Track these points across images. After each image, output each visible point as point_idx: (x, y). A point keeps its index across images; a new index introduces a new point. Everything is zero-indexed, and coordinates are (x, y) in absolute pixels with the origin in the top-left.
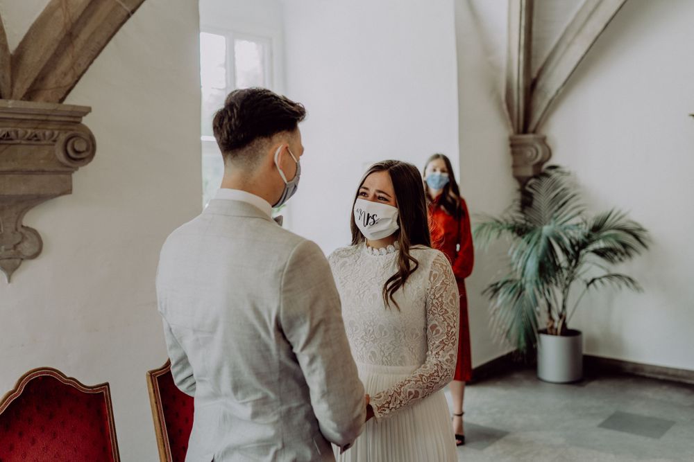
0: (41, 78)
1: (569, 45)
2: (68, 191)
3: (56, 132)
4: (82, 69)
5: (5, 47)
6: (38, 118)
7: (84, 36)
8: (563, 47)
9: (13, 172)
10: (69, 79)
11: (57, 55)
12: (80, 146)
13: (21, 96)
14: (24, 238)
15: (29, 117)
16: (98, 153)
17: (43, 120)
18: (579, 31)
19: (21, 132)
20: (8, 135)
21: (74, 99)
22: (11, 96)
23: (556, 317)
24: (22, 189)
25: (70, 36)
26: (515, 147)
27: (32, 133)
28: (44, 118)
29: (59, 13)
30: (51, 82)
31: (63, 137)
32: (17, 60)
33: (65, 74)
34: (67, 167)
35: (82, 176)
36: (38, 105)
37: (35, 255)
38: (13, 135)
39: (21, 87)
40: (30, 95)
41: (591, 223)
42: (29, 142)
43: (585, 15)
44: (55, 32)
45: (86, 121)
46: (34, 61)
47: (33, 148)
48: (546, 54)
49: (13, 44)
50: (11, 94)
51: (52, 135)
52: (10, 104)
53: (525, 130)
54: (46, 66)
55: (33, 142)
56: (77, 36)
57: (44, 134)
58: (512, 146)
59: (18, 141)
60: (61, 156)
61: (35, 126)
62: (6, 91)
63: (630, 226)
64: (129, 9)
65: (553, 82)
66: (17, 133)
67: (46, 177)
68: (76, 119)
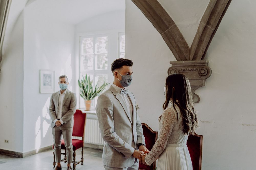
3: (197, 68)
4: (205, 49)
6: (192, 65)
12: (203, 72)
13: (192, 59)
15: (190, 65)
19: (187, 69)
20: (184, 70)
22: (189, 60)
25: (201, 41)
27: (190, 69)
28: (194, 65)
29: (197, 35)
30: (199, 54)
31: (198, 70)
32: (191, 50)
33: (201, 52)
34: (201, 78)
37: (198, 102)
38: (185, 70)
39: (191, 57)
40: (194, 58)
42: (191, 71)
44: (197, 41)
47: (192, 73)
49: (190, 46)
50: (189, 59)
51: (196, 69)
52: (188, 62)
54: (196, 50)
55: (192, 71)
56: (203, 41)
57: (194, 69)
59: (188, 71)
61: (193, 67)
62: (188, 58)
66: (186, 69)
67: (195, 81)
68: (203, 64)
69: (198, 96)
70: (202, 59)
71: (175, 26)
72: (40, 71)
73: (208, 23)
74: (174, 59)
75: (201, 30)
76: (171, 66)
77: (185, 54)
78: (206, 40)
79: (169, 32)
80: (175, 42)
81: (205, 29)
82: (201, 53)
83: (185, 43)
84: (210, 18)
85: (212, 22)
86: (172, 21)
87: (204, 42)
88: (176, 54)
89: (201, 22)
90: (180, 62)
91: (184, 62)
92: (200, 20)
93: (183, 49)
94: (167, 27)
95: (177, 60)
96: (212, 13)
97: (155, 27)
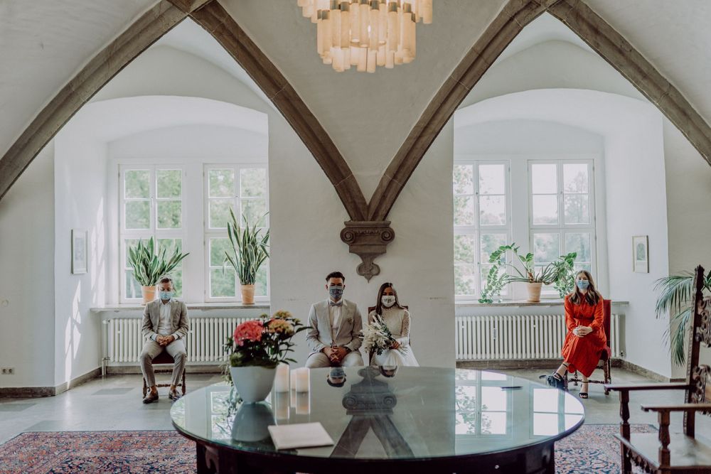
0: (377, 213)
2: (385, 252)
4: (389, 207)
5: (365, 203)
6: (373, 226)
7: (389, 197)
9: (365, 245)
10: (385, 212)
11: (381, 204)
12: (387, 235)
14: (373, 268)
16: (396, 235)
17: (375, 227)
19: (367, 232)
20: (363, 233)
21: (388, 219)
22: (368, 220)
24: (371, 251)
25: (384, 197)
27: (371, 232)
29: (380, 190)
30: (380, 213)
31: (381, 233)
32: (369, 207)
34: (384, 243)
35: (390, 246)
36: (376, 222)
37: (377, 274)
38: (365, 233)
39: (370, 217)
40: (374, 218)
42: (371, 235)
44: (379, 196)
45: (391, 226)
46: (373, 207)
47: (372, 237)
49: (368, 203)
51: (378, 232)
52: (367, 222)
54: (377, 207)
56: (387, 197)
57: (375, 232)
59: (367, 235)
60: (381, 239)
61: (373, 229)
62: (365, 218)
64: (401, 185)
67: (377, 247)
68: (387, 226)
69: (377, 266)
70: (384, 219)
71: (352, 176)
72: (72, 231)
73: (395, 177)
74: (348, 219)
75: (385, 184)
76: (344, 227)
77: (362, 212)
78: (390, 195)
79: (344, 183)
80: (351, 197)
81: (390, 183)
82: (382, 212)
83: (363, 198)
84: (398, 172)
85: (399, 176)
86: (349, 169)
87: (387, 199)
88: (352, 212)
89: (385, 174)
90: (356, 222)
91: (363, 222)
92: (384, 172)
93: (360, 206)
94: (343, 178)
95: (352, 219)
96: (401, 166)
97: (328, 176)
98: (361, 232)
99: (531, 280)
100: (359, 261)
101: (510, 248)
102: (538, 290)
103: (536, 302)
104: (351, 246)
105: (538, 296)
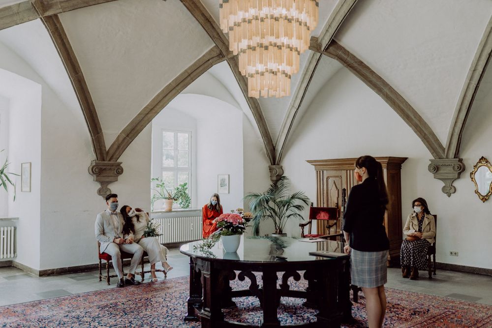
0: (113, 156)
1: (281, 136)
2: (117, 180)
3: (115, 168)
4: (121, 153)
5: (105, 150)
7: (121, 147)
8: (279, 137)
9: (105, 176)
11: (116, 151)
12: (120, 171)
14: (107, 190)
15: (110, 165)
16: (124, 172)
18: (282, 132)
19: (108, 168)
21: (119, 161)
23: (277, 228)
24: (107, 180)
25: (119, 147)
26: (271, 169)
27: (110, 168)
28: (112, 165)
29: (117, 143)
30: (115, 157)
32: (108, 152)
33: (117, 155)
34: (117, 175)
35: (120, 177)
36: (112, 162)
39: (108, 159)
40: (110, 160)
41: (291, 197)
43: (283, 128)
44: (115, 147)
45: (121, 165)
46: (111, 153)
47: (110, 171)
48: (277, 139)
49: (107, 149)
52: (106, 162)
53: (274, 164)
54: (114, 153)
57: (112, 168)
58: (270, 169)
59: (107, 170)
60: (115, 173)
62: (105, 159)
63: (303, 197)
64: (131, 141)
65: (279, 148)
67: (112, 178)
68: (119, 164)
69: (110, 190)
70: (116, 161)
71: (102, 133)
73: (127, 136)
74: (95, 157)
75: (121, 139)
76: (94, 164)
77: (104, 155)
78: (123, 146)
79: (98, 136)
80: (99, 145)
81: (125, 138)
83: (105, 146)
84: (130, 133)
85: (130, 136)
86: (101, 129)
89: (121, 133)
90: (100, 162)
91: (104, 162)
92: (120, 132)
93: (104, 152)
94: (99, 133)
95: (98, 160)
96: (133, 129)
97: (90, 132)
98: (104, 168)
99: (170, 198)
100: (99, 186)
101: (157, 179)
102: (171, 204)
103: (170, 211)
104: (97, 176)
105: (171, 207)
